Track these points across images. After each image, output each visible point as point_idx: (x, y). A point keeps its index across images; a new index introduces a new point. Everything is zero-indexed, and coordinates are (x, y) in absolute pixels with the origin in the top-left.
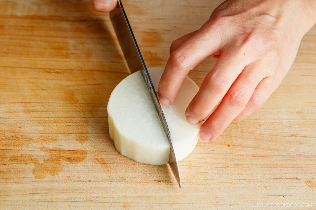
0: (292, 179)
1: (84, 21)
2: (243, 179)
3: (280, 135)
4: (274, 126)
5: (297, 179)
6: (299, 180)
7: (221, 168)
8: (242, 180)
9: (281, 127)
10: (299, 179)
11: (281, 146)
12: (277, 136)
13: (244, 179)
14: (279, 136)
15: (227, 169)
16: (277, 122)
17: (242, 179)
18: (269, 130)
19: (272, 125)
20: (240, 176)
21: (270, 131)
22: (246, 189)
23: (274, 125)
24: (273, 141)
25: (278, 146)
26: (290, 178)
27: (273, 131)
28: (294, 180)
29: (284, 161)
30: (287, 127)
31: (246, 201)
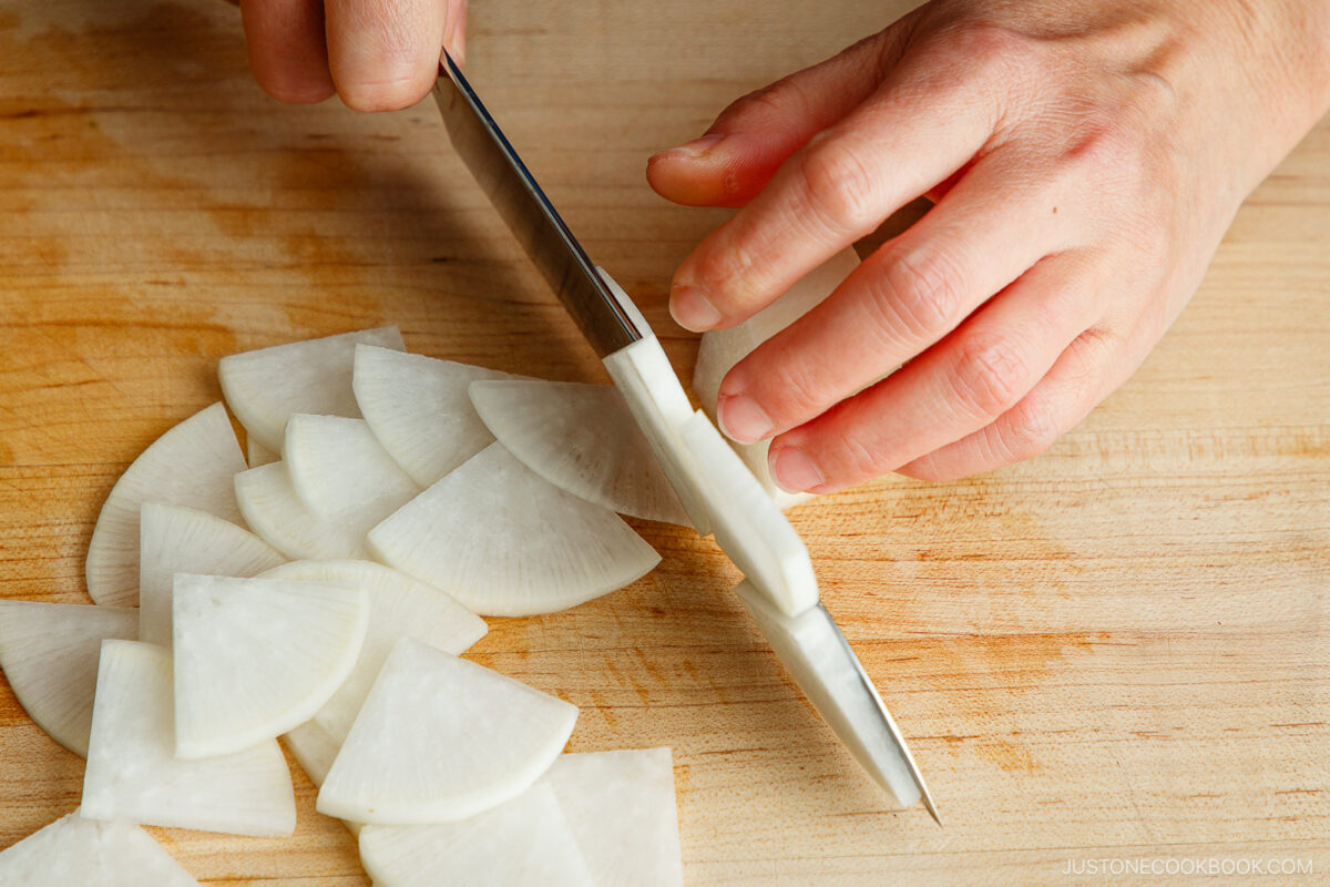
0: (931, 738)
1: (31, 114)
2: (722, 753)
3: (873, 554)
4: (845, 520)
5: (950, 739)
6: (959, 743)
7: (625, 710)
8: (719, 756)
9: (875, 521)
10: (959, 739)
11: (878, 603)
12: (862, 563)
13: (727, 752)
14: (867, 560)
15: (653, 710)
16: (857, 504)
17: (717, 750)
18: (827, 536)
19: (839, 514)
20: (707, 737)
21: (830, 540)
22: (738, 795)
23: (847, 515)
24: (846, 583)
25: (864, 602)
26: (920, 734)
27: (843, 539)
28: (939, 744)
29: (895, 664)
30: (900, 520)
31: (740, 844)
